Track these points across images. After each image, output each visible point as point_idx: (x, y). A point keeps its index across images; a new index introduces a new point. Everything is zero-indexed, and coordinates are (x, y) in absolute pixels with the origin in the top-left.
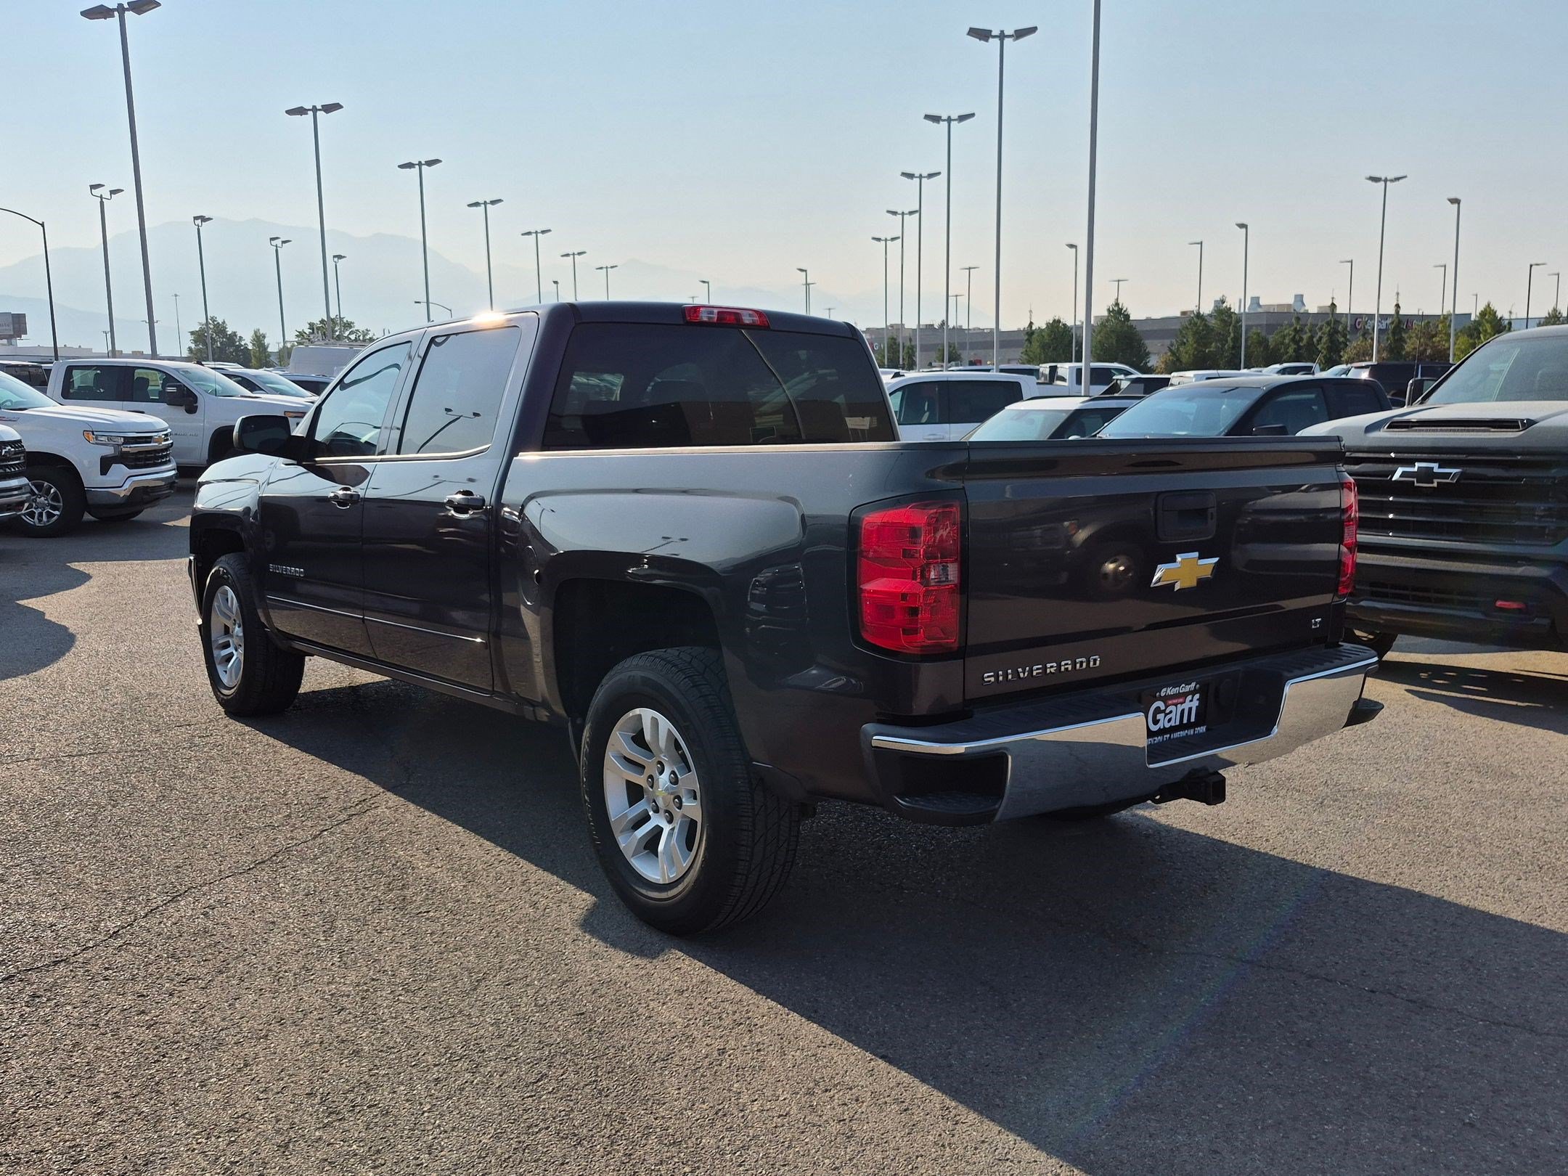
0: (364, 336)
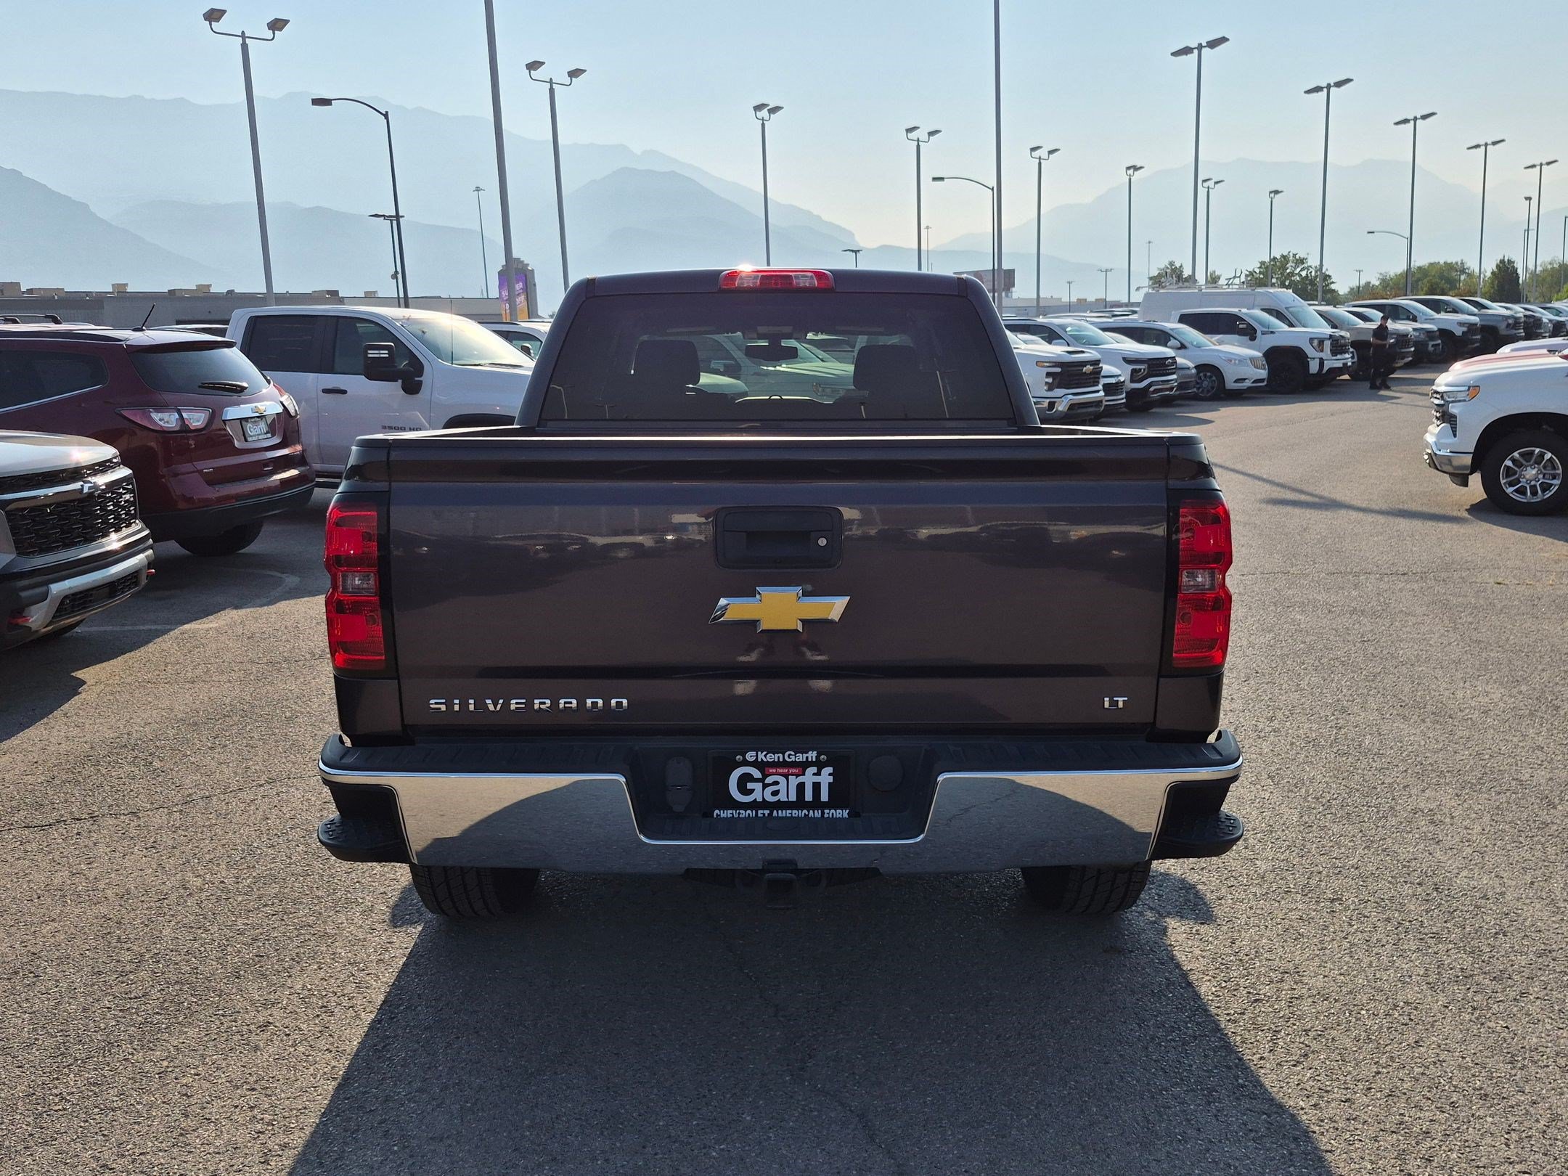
0: (1316, 272)
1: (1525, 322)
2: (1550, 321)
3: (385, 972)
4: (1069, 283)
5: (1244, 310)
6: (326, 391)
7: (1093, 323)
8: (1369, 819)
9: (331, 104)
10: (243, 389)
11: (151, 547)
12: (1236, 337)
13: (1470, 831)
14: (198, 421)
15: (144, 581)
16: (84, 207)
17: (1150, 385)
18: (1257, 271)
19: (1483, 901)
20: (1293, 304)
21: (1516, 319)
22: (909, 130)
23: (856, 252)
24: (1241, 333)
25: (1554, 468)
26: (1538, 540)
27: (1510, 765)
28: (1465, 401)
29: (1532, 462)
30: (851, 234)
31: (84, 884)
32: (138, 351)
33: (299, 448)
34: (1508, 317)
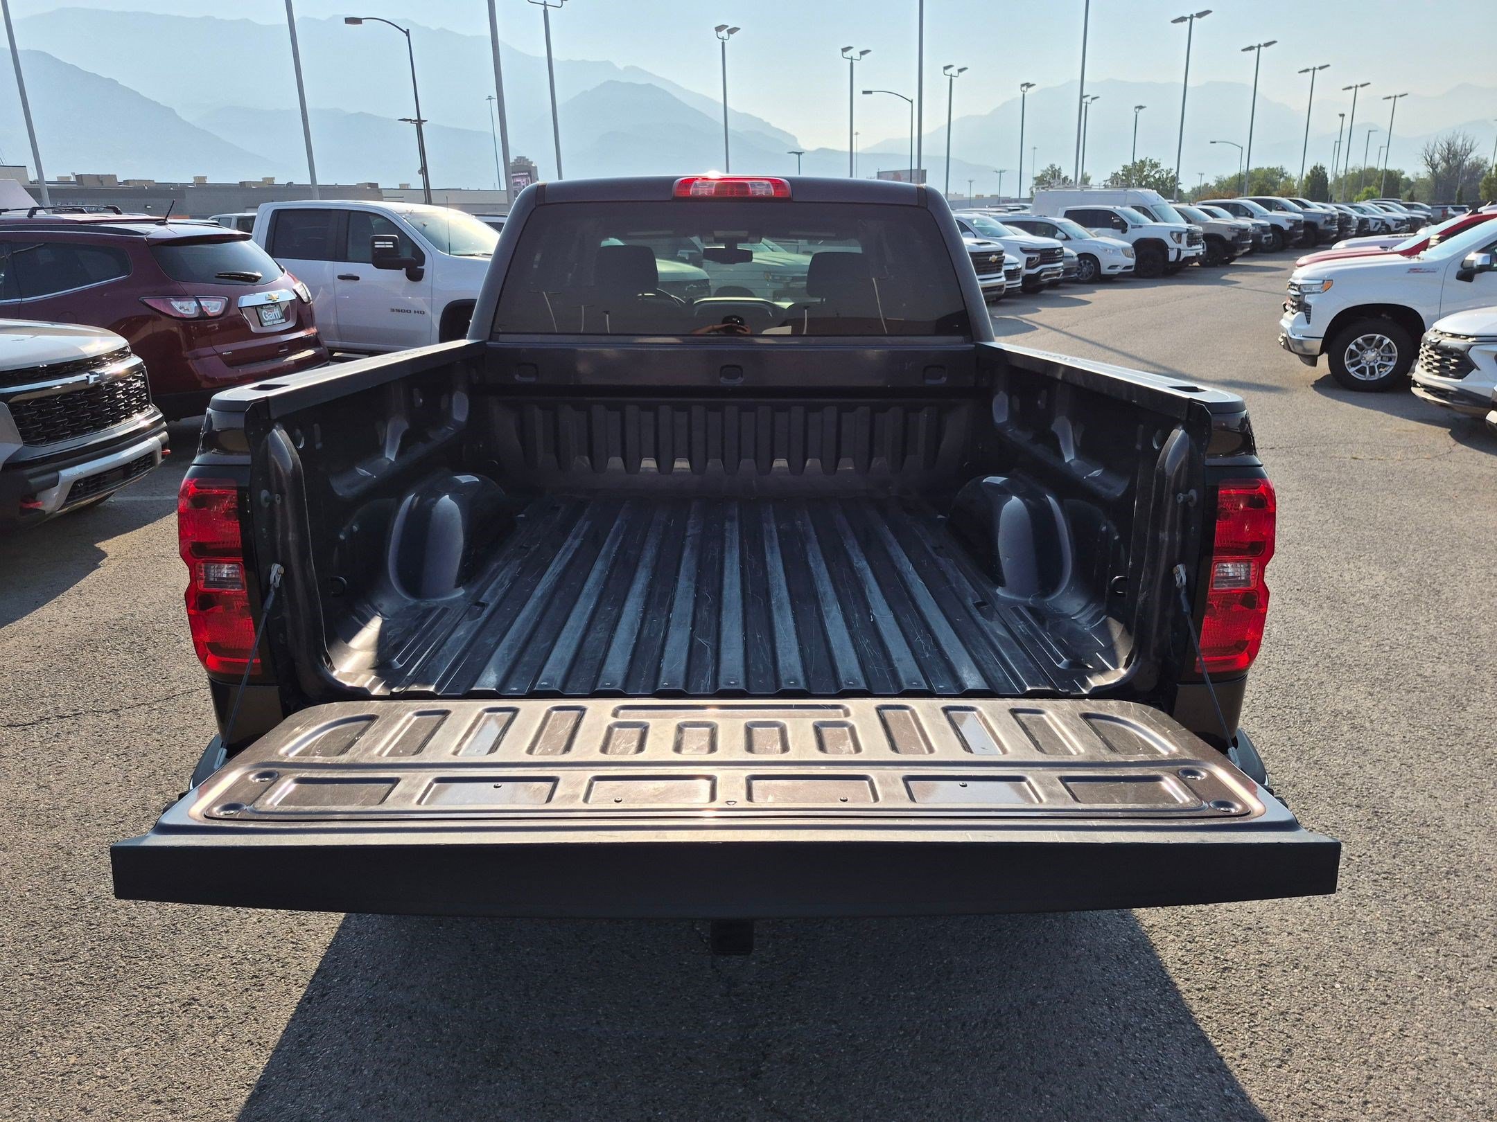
0: (1167, 174)
1: (1339, 219)
2: (1358, 218)
3: (326, 928)
4: (970, 182)
5: (1118, 208)
6: (342, 277)
7: (995, 218)
8: (1294, 723)
9: (361, 23)
10: (257, 278)
11: (164, 429)
12: (1111, 229)
13: (1392, 739)
14: (216, 309)
15: (160, 460)
16: (171, 110)
17: (1041, 271)
18: (1121, 173)
19: (1425, 829)
20: (1157, 202)
21: (1332, 217)
22: (845, 50)
23: (799, 154)
24: (1115, 226)
25: (1391, 352)
26: (1378, 415)
27: (1412, 658)
28: (1319, 292)
29: (1372, 346)
30: (794, 138)
31: (47, 801)
32: (157, 245)
33: (314, 330)
34: (1326, 215)
